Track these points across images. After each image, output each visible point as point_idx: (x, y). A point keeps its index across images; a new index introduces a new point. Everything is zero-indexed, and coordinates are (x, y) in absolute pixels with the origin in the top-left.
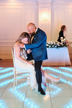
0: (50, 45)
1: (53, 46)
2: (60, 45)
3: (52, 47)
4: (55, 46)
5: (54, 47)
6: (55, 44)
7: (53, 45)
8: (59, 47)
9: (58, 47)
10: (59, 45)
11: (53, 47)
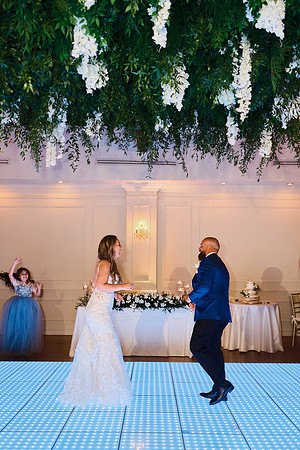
0: (148, 300)
1: (156, 305)
2: (175, 300)
3: (152, 306)
4: (162, 305)
5: (159, 306)
6: (161, 298)
7: (155, 300)
8: (172, 306)
9: (168, 305)
10: (171, 302)
11: (154, 307)
